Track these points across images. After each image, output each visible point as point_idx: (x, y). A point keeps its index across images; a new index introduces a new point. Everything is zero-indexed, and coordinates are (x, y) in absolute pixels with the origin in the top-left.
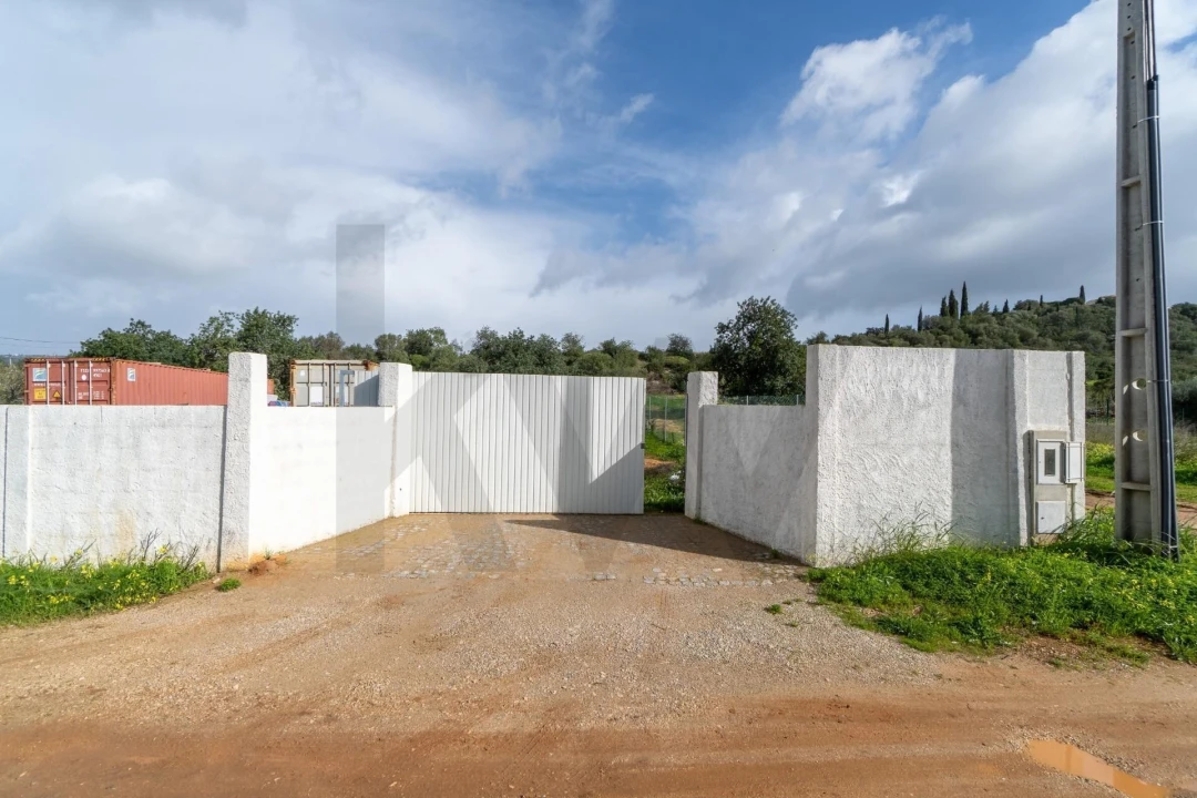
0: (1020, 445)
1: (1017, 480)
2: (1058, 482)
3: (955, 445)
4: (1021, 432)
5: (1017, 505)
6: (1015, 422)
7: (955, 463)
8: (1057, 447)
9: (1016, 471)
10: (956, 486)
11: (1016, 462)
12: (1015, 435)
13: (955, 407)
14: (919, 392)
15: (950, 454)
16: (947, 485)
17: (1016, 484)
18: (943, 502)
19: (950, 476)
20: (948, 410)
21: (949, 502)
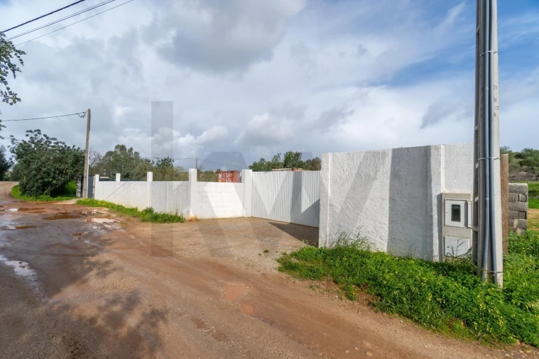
0: (435, 201)
1: (432, 222)
2: (464, 226)
3: (392, 199)
4: (435, 193)
5: (431, 236)
6: (431, 187)
7: (391, 209)
8: (462, 204)
9: (431, 217)
10: (391, 221)
11: (432, 211)
12: (431, 196)
13: (392, 180)
14: (371, 172)
15: (388, 204)
16: (386, 220)
17: (431, 225)
18: (384, 228)
19: (388, 216)
20: (387, 182)
21: (387, 229)
